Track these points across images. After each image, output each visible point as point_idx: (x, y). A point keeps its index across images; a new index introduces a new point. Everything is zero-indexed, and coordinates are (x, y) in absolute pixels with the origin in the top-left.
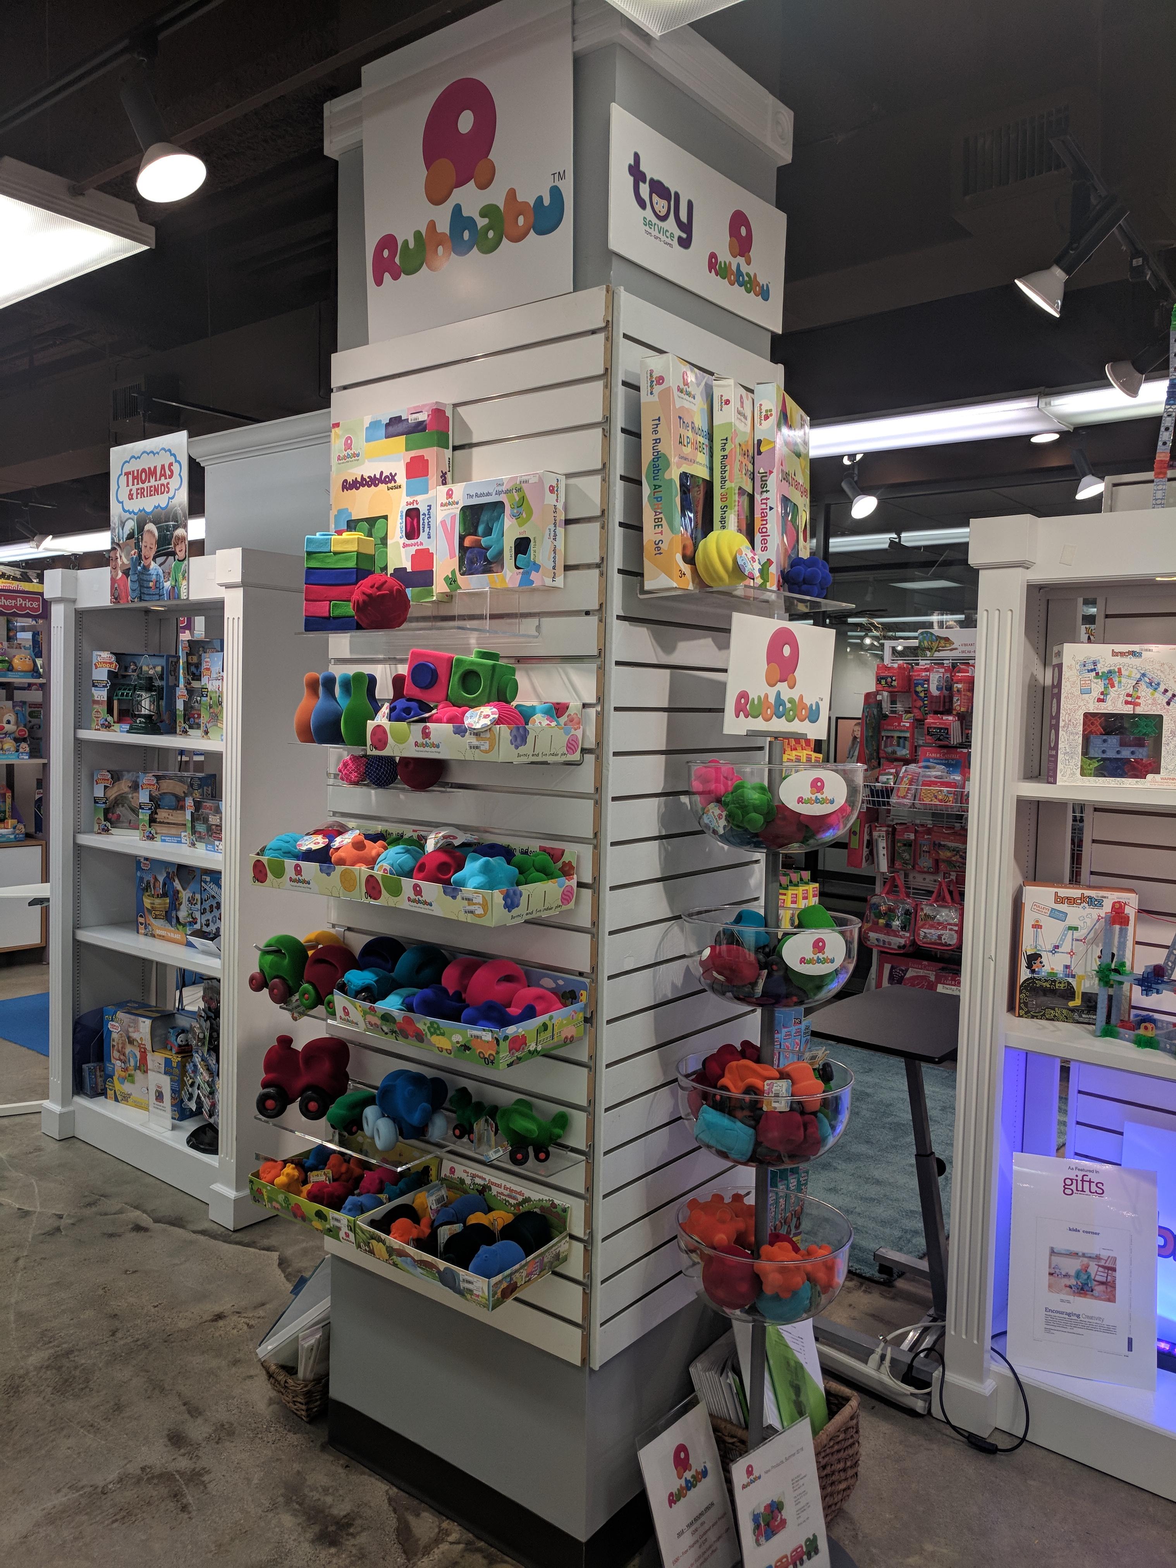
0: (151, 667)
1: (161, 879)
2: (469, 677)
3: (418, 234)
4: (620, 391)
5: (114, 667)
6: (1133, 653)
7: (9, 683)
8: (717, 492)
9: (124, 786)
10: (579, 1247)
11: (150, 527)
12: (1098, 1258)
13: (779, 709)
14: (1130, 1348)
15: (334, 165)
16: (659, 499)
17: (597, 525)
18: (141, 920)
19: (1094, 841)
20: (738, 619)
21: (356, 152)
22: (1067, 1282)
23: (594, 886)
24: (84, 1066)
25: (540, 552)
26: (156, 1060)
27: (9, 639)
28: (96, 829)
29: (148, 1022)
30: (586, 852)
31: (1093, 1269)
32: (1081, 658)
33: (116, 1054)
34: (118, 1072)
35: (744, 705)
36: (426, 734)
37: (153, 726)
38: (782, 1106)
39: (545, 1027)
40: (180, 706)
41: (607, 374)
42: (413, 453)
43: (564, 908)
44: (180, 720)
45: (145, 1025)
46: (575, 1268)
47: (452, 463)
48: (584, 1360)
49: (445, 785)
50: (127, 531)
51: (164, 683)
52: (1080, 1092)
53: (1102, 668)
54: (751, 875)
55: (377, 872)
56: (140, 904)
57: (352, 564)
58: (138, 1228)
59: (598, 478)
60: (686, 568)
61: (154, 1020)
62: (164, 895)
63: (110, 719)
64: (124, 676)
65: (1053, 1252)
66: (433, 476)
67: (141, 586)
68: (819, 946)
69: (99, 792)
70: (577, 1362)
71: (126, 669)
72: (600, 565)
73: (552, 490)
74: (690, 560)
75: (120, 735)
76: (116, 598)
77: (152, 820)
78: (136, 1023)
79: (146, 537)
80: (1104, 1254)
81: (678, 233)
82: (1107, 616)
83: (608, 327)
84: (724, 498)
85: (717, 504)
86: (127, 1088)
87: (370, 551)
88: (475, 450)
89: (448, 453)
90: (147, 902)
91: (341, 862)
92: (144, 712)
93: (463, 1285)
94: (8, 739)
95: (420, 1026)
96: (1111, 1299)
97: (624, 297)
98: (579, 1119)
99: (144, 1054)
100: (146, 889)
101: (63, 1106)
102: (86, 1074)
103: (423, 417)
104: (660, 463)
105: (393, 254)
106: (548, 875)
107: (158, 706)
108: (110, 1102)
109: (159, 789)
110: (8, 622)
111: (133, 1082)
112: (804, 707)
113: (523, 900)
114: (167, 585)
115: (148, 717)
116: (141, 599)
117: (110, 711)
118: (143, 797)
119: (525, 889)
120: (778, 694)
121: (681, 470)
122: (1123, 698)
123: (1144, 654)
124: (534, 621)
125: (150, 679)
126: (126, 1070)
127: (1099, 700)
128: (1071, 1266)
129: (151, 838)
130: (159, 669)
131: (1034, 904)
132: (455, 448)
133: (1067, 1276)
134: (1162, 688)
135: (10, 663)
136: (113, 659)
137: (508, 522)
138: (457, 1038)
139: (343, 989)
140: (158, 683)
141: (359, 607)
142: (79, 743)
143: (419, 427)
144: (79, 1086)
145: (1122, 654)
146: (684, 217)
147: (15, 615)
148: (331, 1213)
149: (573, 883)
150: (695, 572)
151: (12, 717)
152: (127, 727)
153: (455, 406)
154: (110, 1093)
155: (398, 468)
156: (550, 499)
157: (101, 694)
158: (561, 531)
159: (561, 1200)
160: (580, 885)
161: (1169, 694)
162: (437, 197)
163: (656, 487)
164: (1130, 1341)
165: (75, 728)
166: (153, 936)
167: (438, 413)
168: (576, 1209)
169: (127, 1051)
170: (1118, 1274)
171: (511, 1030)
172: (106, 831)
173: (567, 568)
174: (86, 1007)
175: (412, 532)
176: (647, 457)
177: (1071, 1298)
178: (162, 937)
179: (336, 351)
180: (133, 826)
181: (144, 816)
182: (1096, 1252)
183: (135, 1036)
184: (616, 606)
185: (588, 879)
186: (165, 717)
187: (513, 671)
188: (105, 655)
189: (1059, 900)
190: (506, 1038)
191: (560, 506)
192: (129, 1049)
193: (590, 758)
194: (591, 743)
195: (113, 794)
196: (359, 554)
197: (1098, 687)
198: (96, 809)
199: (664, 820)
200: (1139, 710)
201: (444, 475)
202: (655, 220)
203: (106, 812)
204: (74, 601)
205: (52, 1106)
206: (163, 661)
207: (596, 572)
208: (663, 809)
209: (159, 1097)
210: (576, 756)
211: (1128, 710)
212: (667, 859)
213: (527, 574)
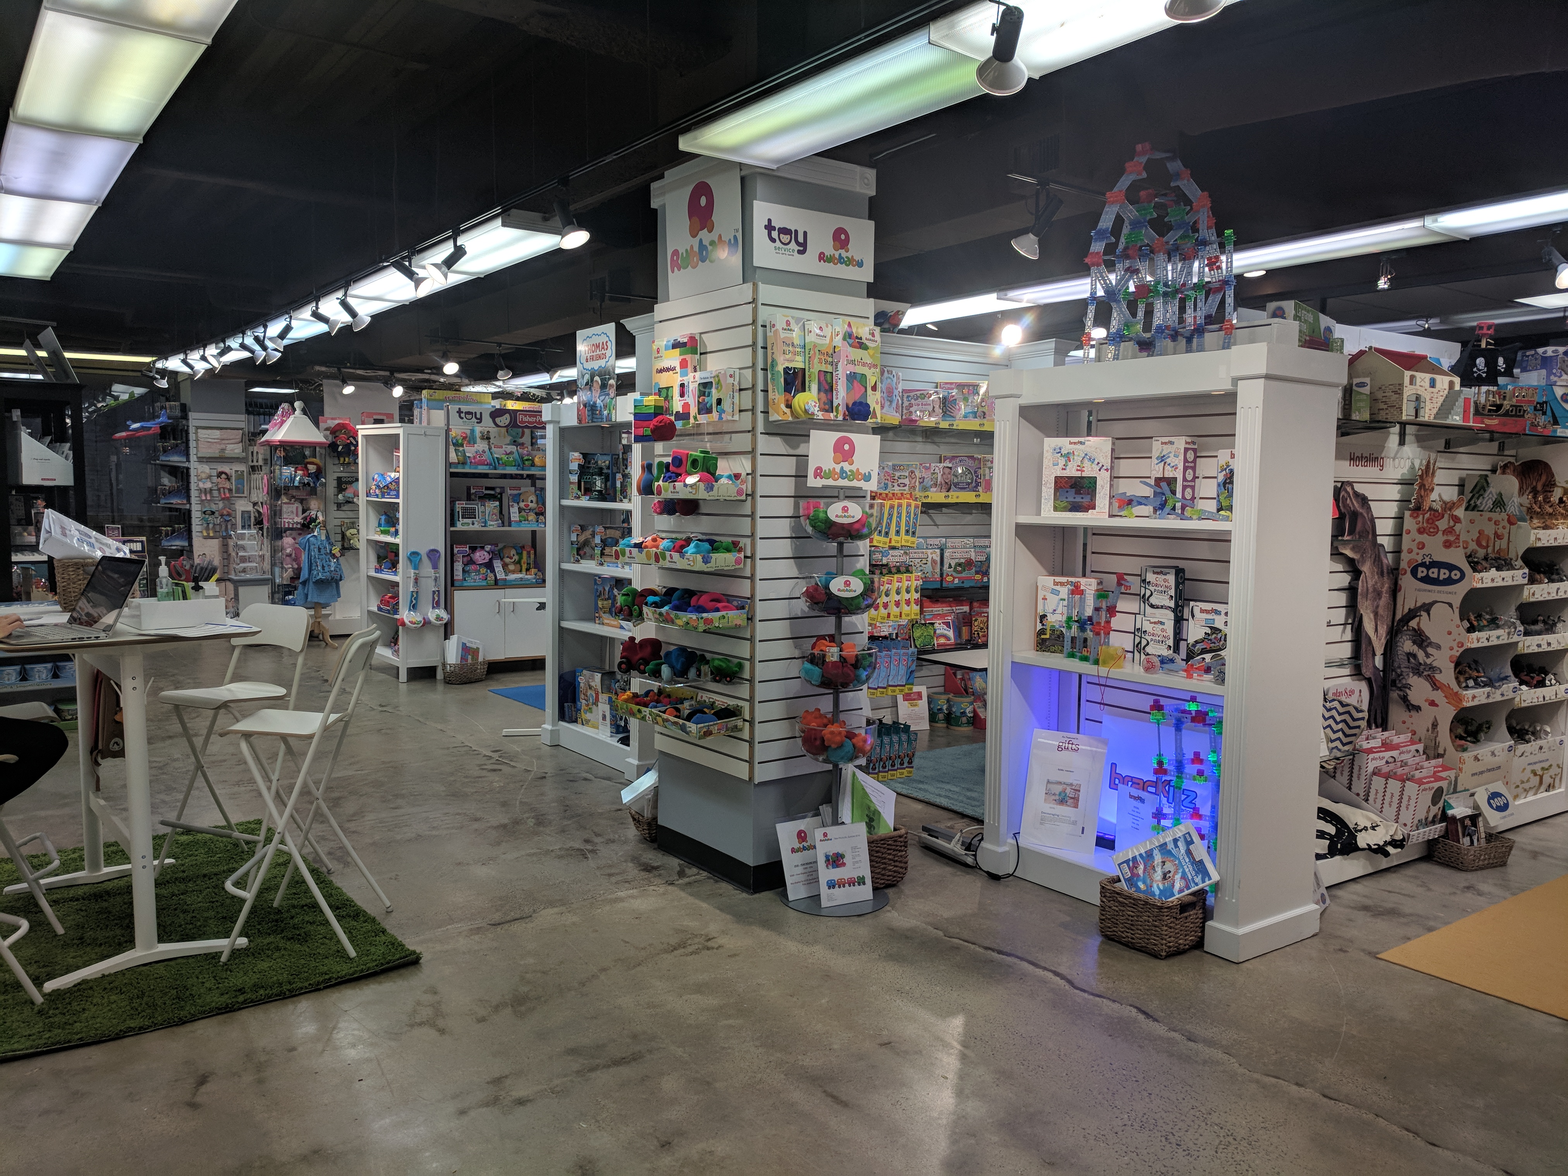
0: (603, 461)
1: (607, 589)
2: (695, 462)
3: (687, 250)
4: (760, 330)
5: (582, 462)
6: (1081, 443)
7: (533, 475)
8: (807, 374)
9: (587, 534)
10: (747, 724)
11: (597, 378)
12: (1071, 785)
13: (843, 474)
14: (1083, 833)
15: (655, 211)
16: (773, 379)
17: (750, 392)
18: (597, 615)
19: (1093, 553)
20: (813, 433)
21: (664, 206)
22: (1054, 797)
23: (752, 557)
24: (566, 704)
25: (726, 405)
26: (603, 697)
27: (532, 444)
28: (572, 560)
29: (600, 675)
30: (748, 541)
31: (1068, 790)
32: (1053, 446)
33: (582, 696)
34: (584, 707)
35: (819, 472)
36: (674, 488)
37: (603, 496)
38: (835, 659)
39: (724, 617)
40: (618, 485)
41: (754, 322)
42: (682, 357)
43: (737, 567)
44: (618, 493)
45: (598, 676)
46: (746, 735)
47: (699, 361)
48: (750, 779)
49: (699, 514)
50: (585, 381)
51: (610, 471)
52: (1088, 701)
53: (1064, 452)
54: (858, 561)
55: (658, 551)
56: (596, 604)
57: (652, 411)
58: (585, 779)
59: (750, 370)
60: (788, 411)
61: (603, 674)
62: (609, 598)
63: (579, 493)
64: (588, 468)
65: (1048, 782)
66: (690, 368)
67: (593, 414)
68: (847, 584)
69: (574, 538)
70: (746, 777)
71: (589, 463)
72: (753, 410)
73: (731, 376)
74: (789, 406)
75: (585, 502)
76: (580, 421)
77: (602, 554)
78: (593, 676)
79: (595, 384)
80: (1075, 783)
81: (797, 248)
82: (1099, 421)
83: (754, 301)
84: (810, 376)
85: (807, 379)
86: (588, 716)
87: (662, 404)
88: (708, 355)
89: (697, 357)
90: (600, 603)
91: (646, 547)
92: (598, 488)
93: (688, 729)
94: (531, 513)
95: (672, 616)
96: (1076, 806)
97: (761, 286)
98: (747, 664)
99: (597, 695)
100: (599, 596)
101: (553, 726)
102: (566, 709)
103: (685, 340)
104: (774, 363)
105: (678, 259)
106: (728, 550)
107: (606, 486)
108: (580, 726)
109: (606, 534)
110: (532, 432)
111: (591, 712)
112: (860, 474)
113: (713, 560)
114: (605, 413)
115: (600, 492)
116: (593, 422)
117: (579, 489)
118: (597, 540)
119: (714, 556)
120: (842, 468)
121: (784, 366)
122: (1075, 468)
123: (1087, 443)
124: (727, 436)
125: (601, 469)
126: (587, 705)
127: (1063, 469)
128: (1058, 789)
129: (602, 564)
130: (607, 462)
131: (1043, 586)
132: (701, 354)
133: (1054, 794)
134: (1096, 462)
135: (533, 460)
136: (581, 456)
137: (714, 391)
138: (684, 619)
139: (646, 604)
140: (605, 471)
141: (652, 431)
142: (562, 508)
143: (684, 345)
144: (562, 716)
145: (1075, 443)
146: (801, 239)
147: (535, 427)
148: (643, 709)
149: (742, 555)
150: (792, 412)
151: (534, 499)
152: (588, 498)
153: (701, 333)
154: (579, 720)
155: (676, 364)
156: (731, 380)
157: (574, 478)
158: (737, 395)
159: (741, 703)
160: (746, 557)
161: (1100, 465)
162: (694, 235)
163: (773, 374)
164: (1083, 828)
165: (560, 499)
166: (603, 624)
167: (692, 338)
168: (746, 705)
169: (588, 694)
170: (1081, 794)
171: (705, 615)
172: (578, 561)
173: (740, 411)
174: (567, 668)
175: (682, 395)
176: (769, 361)
177: (1055, 806)
178: (608, 625)
179: (657, 303)
180: (592, 558)
181: (598, 551)
182: (1070, 781)
183: (592, 684)
184: (760, 428)
185: (749, 554)
186: (611, 492)
187: (716, 459)
188: (577, 454)
189: (1056, 583)
190: (702, 618)
191: (736, 383)
192: (589, 692)
193: (749, 498)
194: (749, 492)
195: (582, 538)
196: (655, 406)
197: (1062, 462)
198: (572, 548)
199: (793, 529)
200: (1084, 474)
201: (695, 367)
202: (781, 246)
203: (578, 550)
204: (559, 422)
205: (548, 727)
206: (609, 458)
207: (750, 413)
208: (793, 524)
209: (604, 718)
210: (743, 497)
211: (1078, 474)
212: (796, 549)
213: (720, 415)
